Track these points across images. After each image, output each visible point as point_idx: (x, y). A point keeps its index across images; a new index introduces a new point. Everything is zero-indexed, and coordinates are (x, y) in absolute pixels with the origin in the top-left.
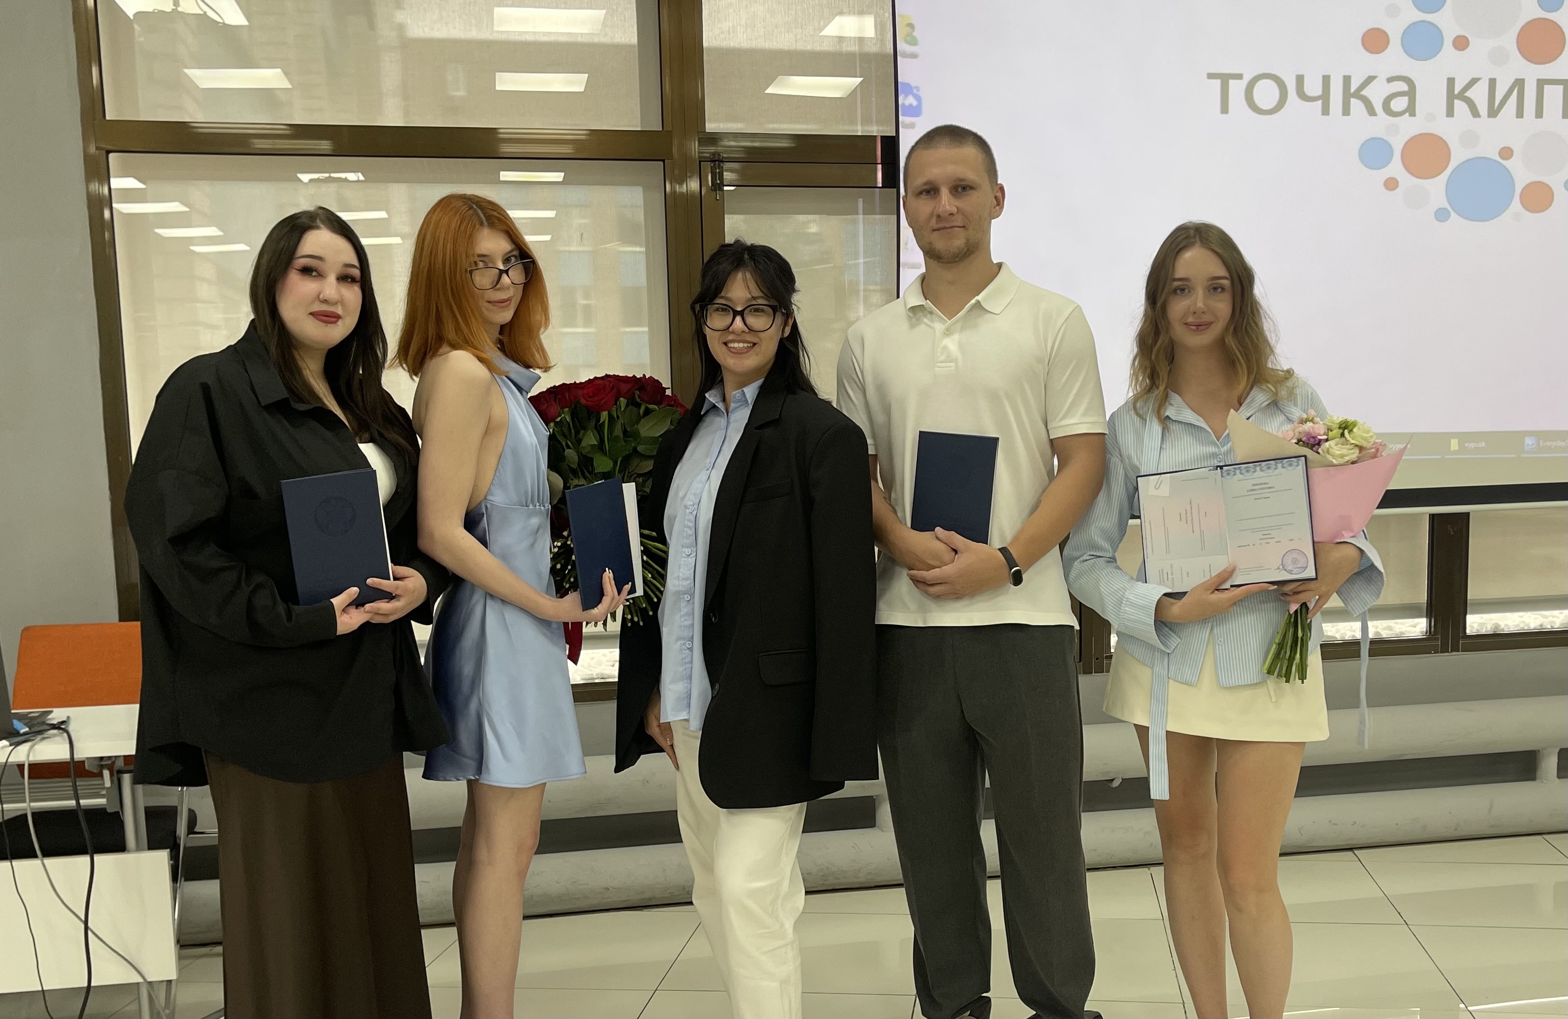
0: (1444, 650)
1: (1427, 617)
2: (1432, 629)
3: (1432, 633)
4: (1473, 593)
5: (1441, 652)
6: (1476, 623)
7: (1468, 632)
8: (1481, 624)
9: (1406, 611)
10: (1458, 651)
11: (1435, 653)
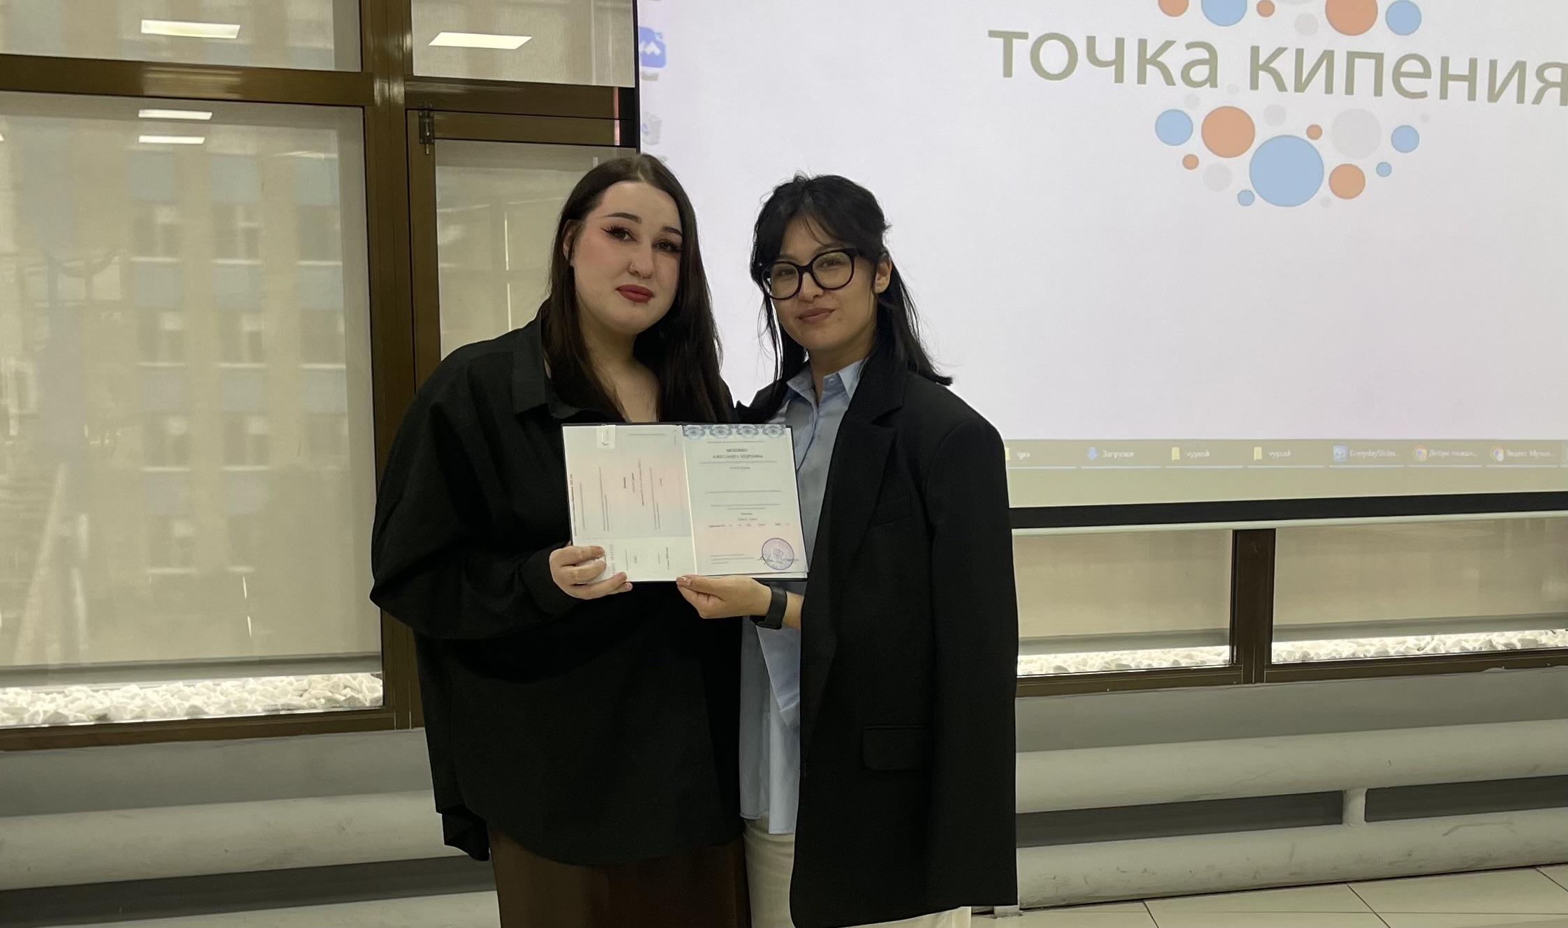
0: (1248, 680)
1: (1230, 645)
2: (1235, 659)
3: (1236, 663)
4: (1280, 617)
5: (1245, 683)
6: (1283, 651)
8: (1290, 653)
9: (1208, 637)
10: (1263, 682)
11: (1237, 684)
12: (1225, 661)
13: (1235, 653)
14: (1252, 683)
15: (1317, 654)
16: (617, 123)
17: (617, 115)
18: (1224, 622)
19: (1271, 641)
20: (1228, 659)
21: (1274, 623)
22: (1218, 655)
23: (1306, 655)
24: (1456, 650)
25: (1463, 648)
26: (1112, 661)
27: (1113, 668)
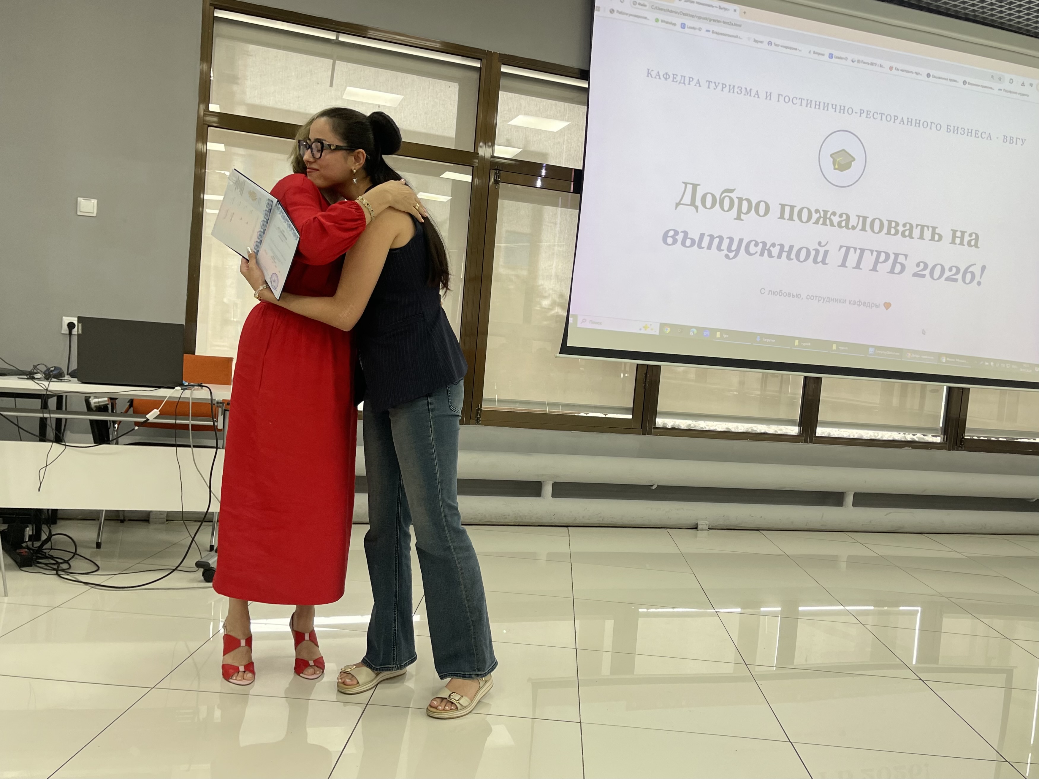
0: (806, 442)
1: (799, 426)
2: (801, 432)
3: (801, 434)
4: (821, 417)
5: (804, 443)
6: (821, 431)
7: (817, 435)
8: (823, 433)
9: (790, 422)
10: (812, 443)
11: (802, 443)
12: (796, 433)
13: (801, 430)
14: (807, 443)
15: (834, 434)
16: (572, 183)
17: (573, 180)
18: (797, 417)
19: (816, 427)
20: (797, 432)
21: (818, 419)
22: (794, 430)
23: (829, 434)
24: (891, 439)
25: (893, 438)
26: (750, 428)
27: (750, 431)
